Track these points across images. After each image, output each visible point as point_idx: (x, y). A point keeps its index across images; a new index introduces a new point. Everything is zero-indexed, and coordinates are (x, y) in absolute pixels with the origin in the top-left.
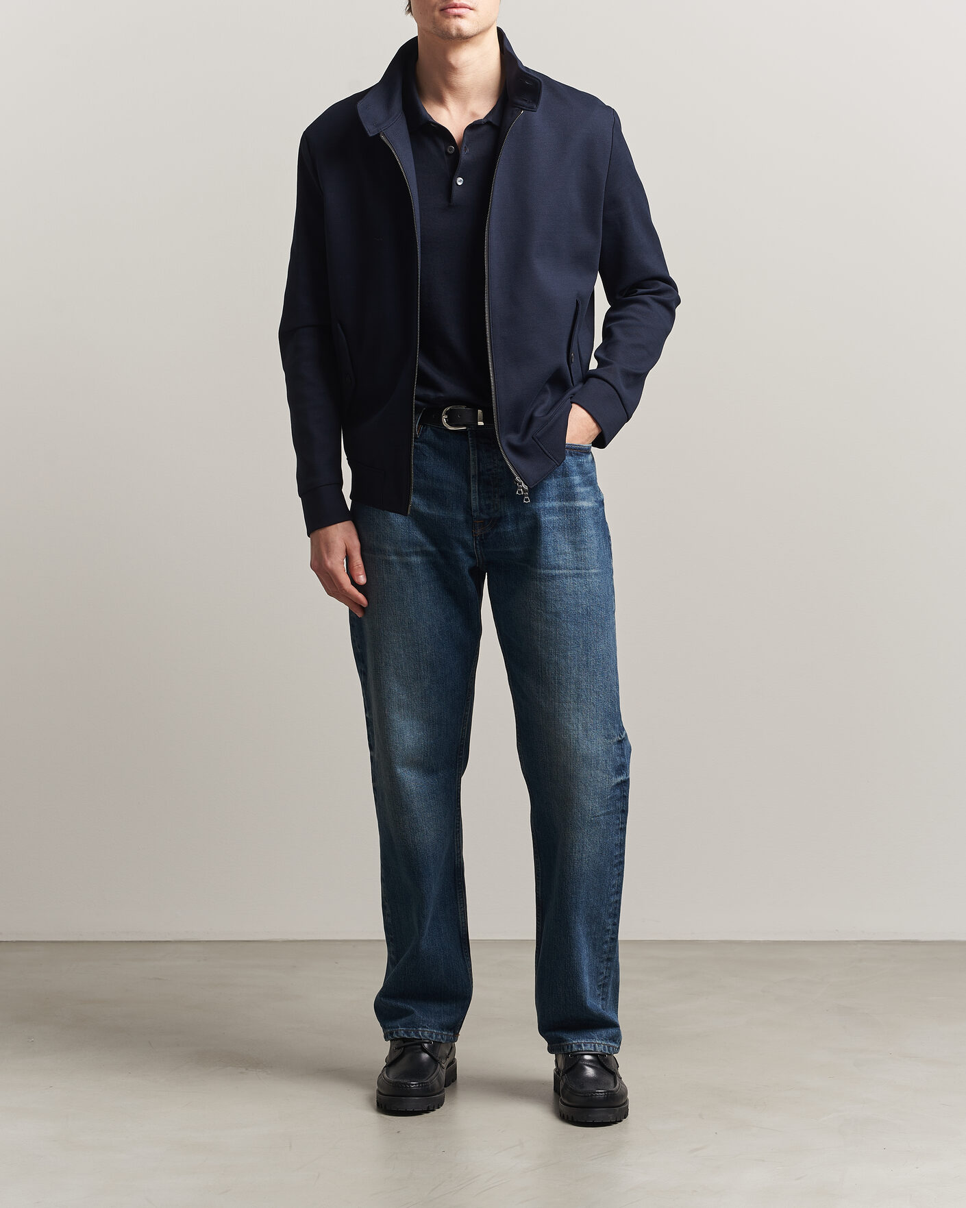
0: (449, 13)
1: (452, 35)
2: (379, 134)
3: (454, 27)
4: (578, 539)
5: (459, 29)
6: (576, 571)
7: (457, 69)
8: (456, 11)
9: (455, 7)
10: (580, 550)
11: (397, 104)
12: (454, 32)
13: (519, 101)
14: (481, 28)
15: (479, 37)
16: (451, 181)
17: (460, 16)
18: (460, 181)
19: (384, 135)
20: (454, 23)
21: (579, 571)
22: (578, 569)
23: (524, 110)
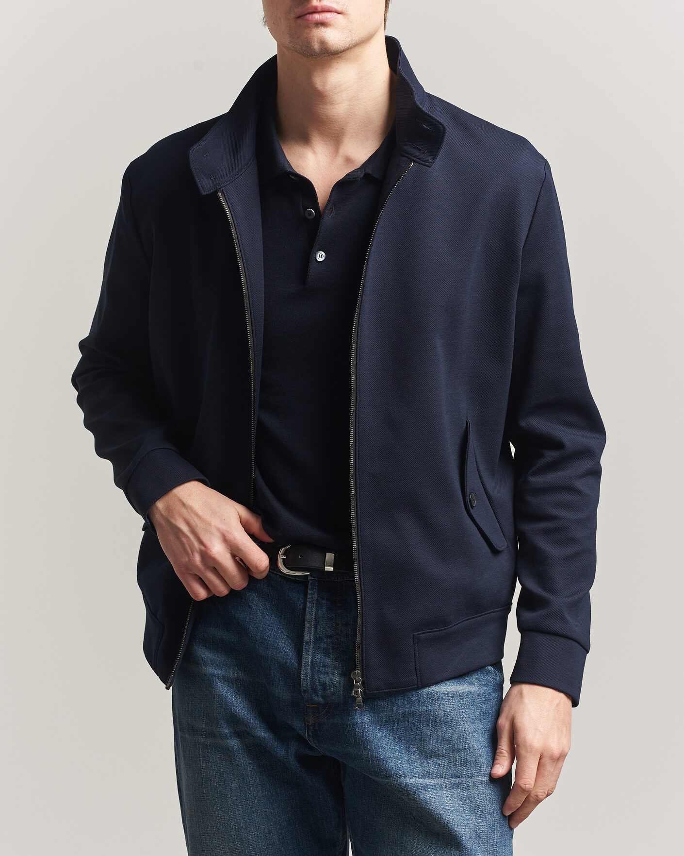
0: (308, 20)
1: (314, 50)
2: (216, 192)
3: (315, 39)
4: (455, 736)
5: (323, 43)
6: (453, 780)
7: (325, 96)
8: (317, 17)
9: (316, 11)
10: (459, 750)
11: (247, 149)
12: (316, 46)
13: (410, 149)
14: (356, 38)
15: (356, 51)
16: (309, 256)
17: (323, 24)
18: (321, 256)
19: (223, 193)
20: (316, 34)
21: (457, 780)
22: (456, 776)
23: (415, 162)
